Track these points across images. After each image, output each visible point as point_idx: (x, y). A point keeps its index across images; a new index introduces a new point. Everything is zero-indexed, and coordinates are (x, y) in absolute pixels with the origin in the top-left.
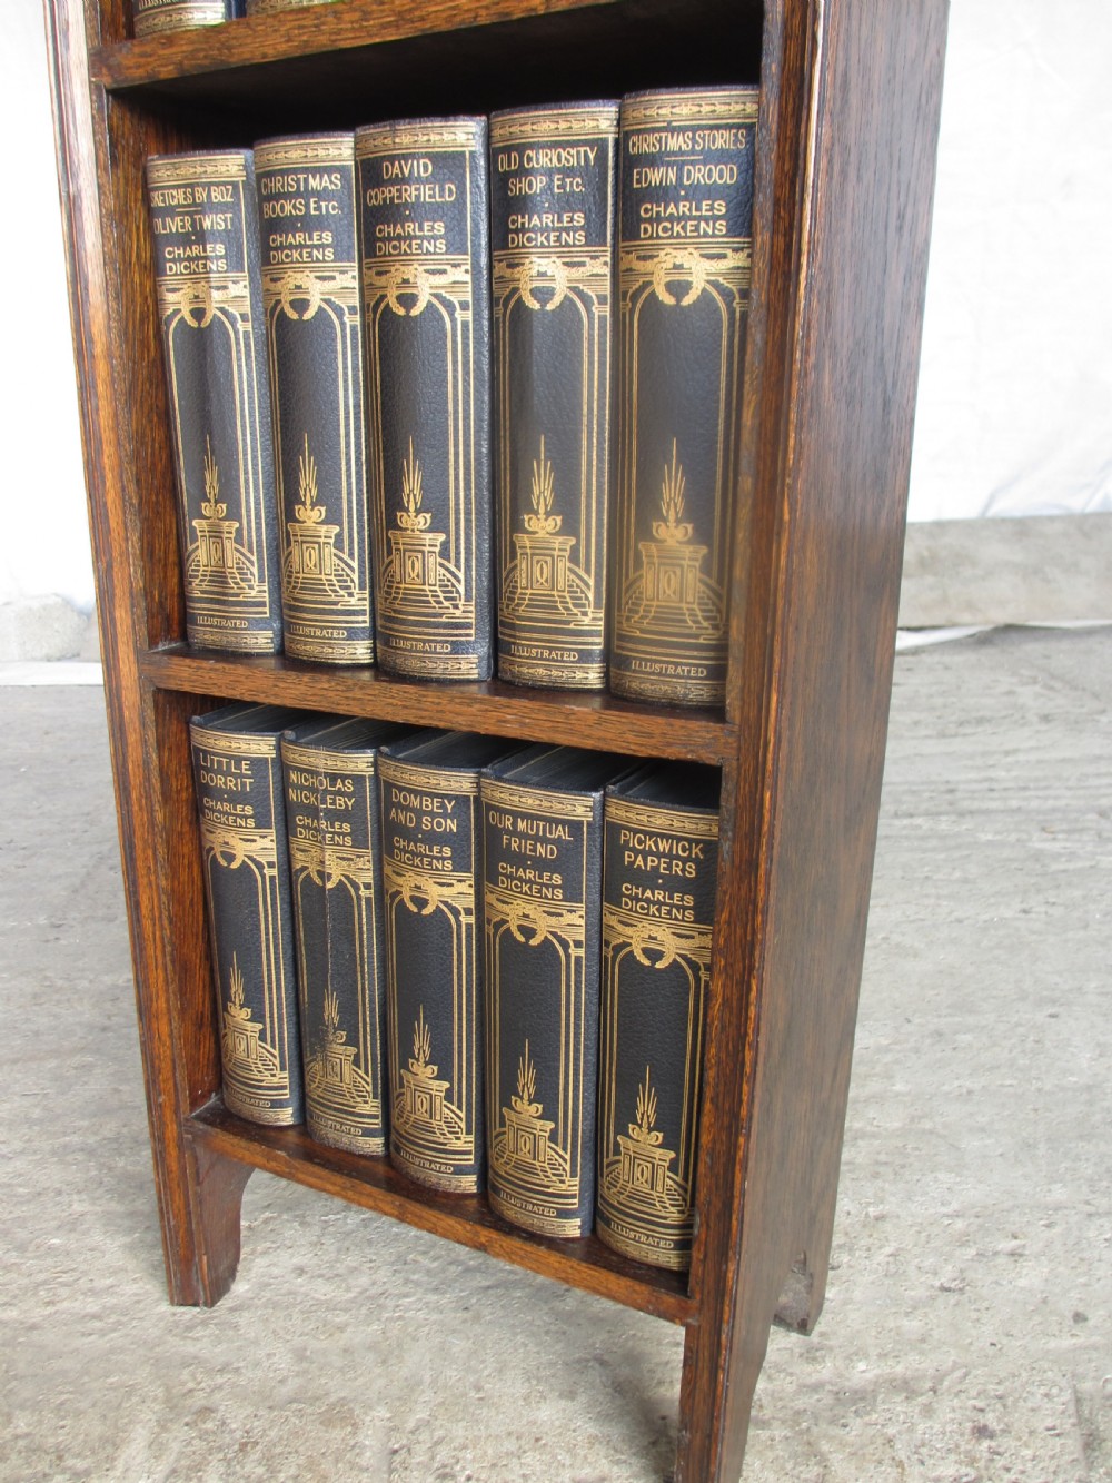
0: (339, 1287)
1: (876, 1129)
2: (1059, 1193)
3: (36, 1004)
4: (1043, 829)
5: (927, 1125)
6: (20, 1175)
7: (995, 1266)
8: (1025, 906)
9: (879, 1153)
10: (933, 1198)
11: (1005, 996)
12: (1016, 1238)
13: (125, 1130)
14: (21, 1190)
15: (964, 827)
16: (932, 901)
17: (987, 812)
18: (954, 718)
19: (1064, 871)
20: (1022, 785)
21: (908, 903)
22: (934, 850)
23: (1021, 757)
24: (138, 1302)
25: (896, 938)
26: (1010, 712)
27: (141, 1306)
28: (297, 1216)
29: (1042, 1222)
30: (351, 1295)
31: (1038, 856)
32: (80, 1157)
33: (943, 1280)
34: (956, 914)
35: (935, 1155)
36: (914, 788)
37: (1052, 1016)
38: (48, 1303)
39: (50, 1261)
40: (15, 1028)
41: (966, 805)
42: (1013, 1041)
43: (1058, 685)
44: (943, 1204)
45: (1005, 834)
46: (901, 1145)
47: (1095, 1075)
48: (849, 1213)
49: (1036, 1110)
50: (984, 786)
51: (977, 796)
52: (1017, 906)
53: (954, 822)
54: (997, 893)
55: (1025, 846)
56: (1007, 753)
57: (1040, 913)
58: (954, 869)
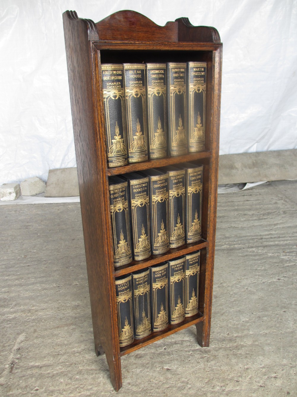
0: (138, 388)
1: (246, 344)
2: (285, 362)
3: (59, 310)
4: (284, 252)
5: (257, 343)
6: (66, 359)
7: (271, 381)
8: (279, 278)
9: (247, 351)
10: (258, 363)
11: (274, 306)
12: (276, 373)
13: (86, 347)
14: (67, 363)
15: (265, 251)
16: (257, 277)
17: (270, 246)
18: (262, 213)
19: (288, 266)
20: (278, 236)
21: (252, 278)
22: (258, 260)
23: (278, 226)
24: (97, 392)
25: (249, 288)
26: (276, 210)
27: (98, 393)
28: (127, 370)
29: (281, 369)
30: (140, 390)
31: (282, 261)
32: (78, 354)
33: (261, 384)
34: (263, 281)
35: (259, 351)
36: (253, 238)
37: (284, 312)
38: (79, 393)
39: (77, 382)
40: (56, 317)
41: (265, 243)
42: (276, 319)
43: (288, 200)
44: (260, 365)
45: (274, 254)
46: (251, 349)
47: (293, 329)
48: (241, 368)
49: (280, 339)
50: (269, 236)
51: (268, 240)
52: (277, 278)
53: (262, 250)
54: (272, 274)
55: (279, 258)
56: (275, 225)
57: (282, 280)
58: (262, 266)
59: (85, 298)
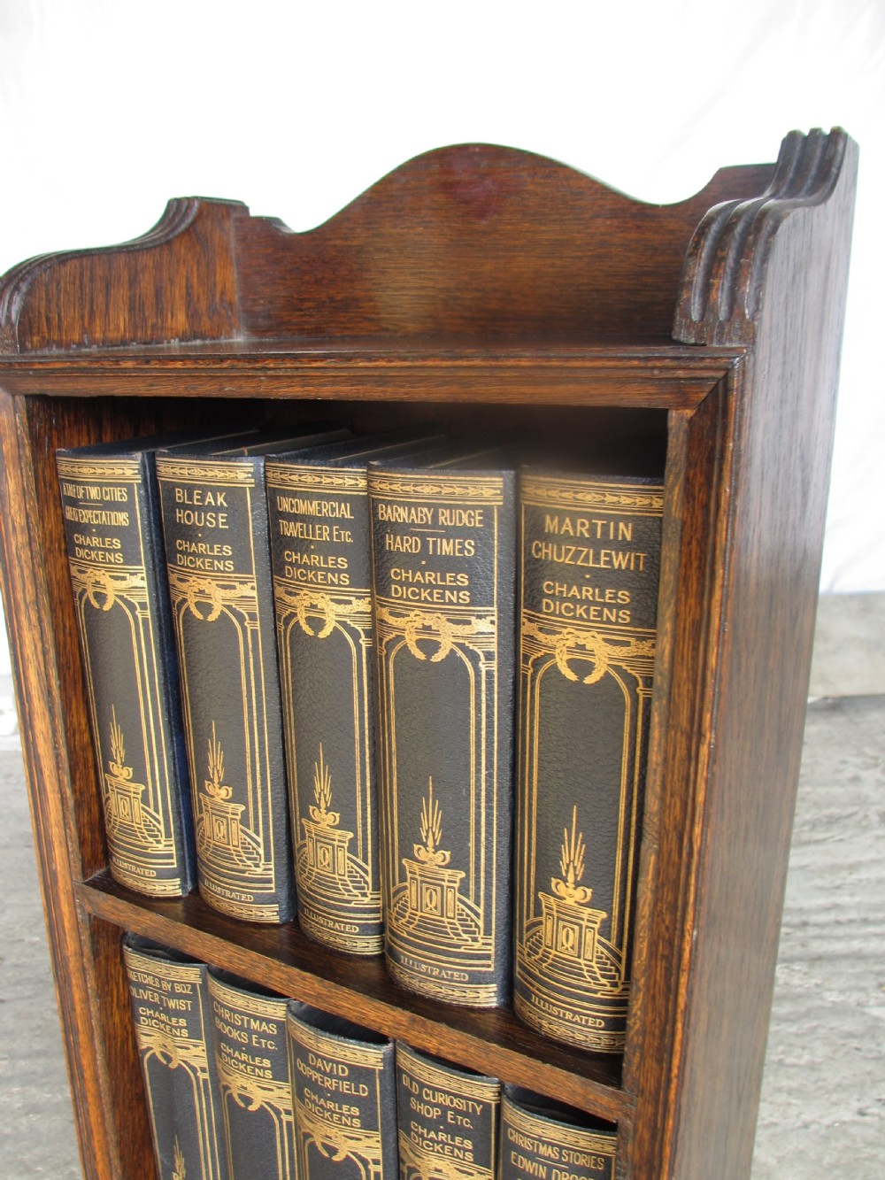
4: (880, 987)
8: (862, 1105)
15: (814, 981)
17: (833, 958)
20: (863, 915)
23: (863, 874)
26: (855, 809)
31: (875, 1029)
34: (803, 1117)
41: (819, 947)
45: (848, 994)
50: (831, 917)
51: (825, 932)
52: (855, 1105)
53: (806, 974)
54: (839, 1085)
55: (863, 1014)
56: (853, 868)
57: (873, 1115)
58: (804, 1048)
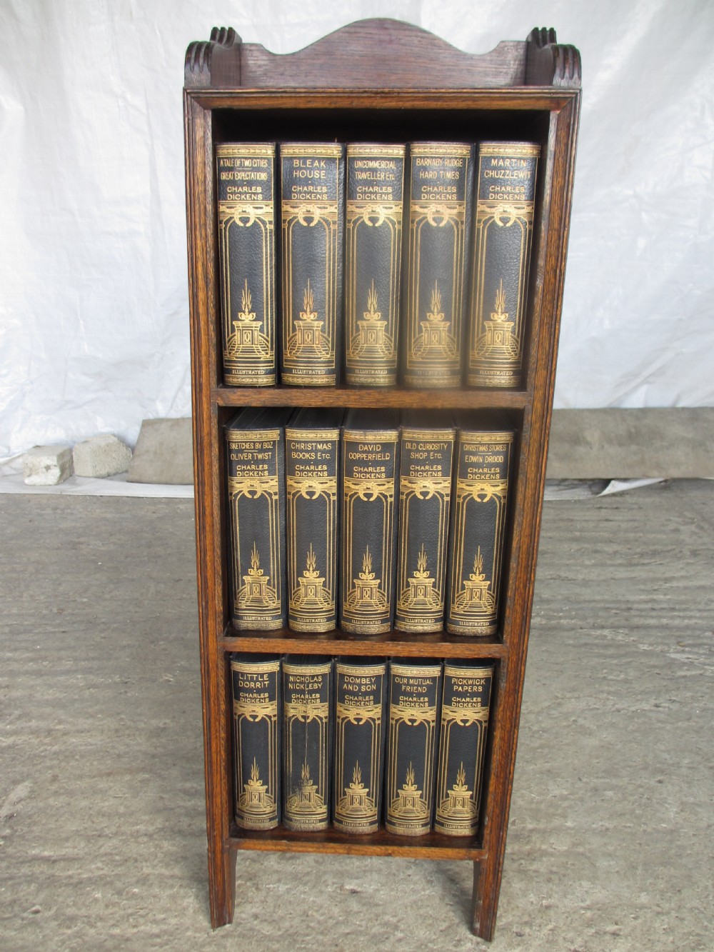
0: (274, 928)
1: (553, 850)
2: (644, 898)
3: (117, 737)
4: (678, 643)
5: (581, 849)
6: (117, 848)
7: (604, 941)
8: (657, 702)
9: (552, 866)
10: (577, 896)
11: (636, 766)
12: (616, 924)
13: (167, 824)
14: (117, 858)
15: (632, 638)
16: (605, 695)
17: (647, 627)
18: (638, 550)
19: (684, 677)
20: (671, 606)
21: (591, 696)
22: (611, 657)
23: (675, 584)
24: (177, 929)
25: (581, 721)
26: (674, 547)
27: (179, 931)
28: (254, 884)
29: (633, 916)
30: (280, 933)
31: (672, 664)
32: (145, 839)
33: (576, 946)
34: (617, 706)
35: (583, 869)
36: (607, 606)
37: (660, 782)
38: (135, 926)
39: (134, 902)
40: (107, 752)
41: (636, 621)
42: (636, 797)
43: (706, 526)
44: (582, 901)
45: (655, 646)
46: (565, 861)
47: (677, 823)
48: (532, 903)
49: (640, 844)
50: (649, 606)
51: (643, 614)
52: (653, 702)
53: (626, 634)
54: (643, 691)
55: (665, 656)
56: (667, 580)
57: (665, 707)
58: (621, 672)
59: (184, 712)
